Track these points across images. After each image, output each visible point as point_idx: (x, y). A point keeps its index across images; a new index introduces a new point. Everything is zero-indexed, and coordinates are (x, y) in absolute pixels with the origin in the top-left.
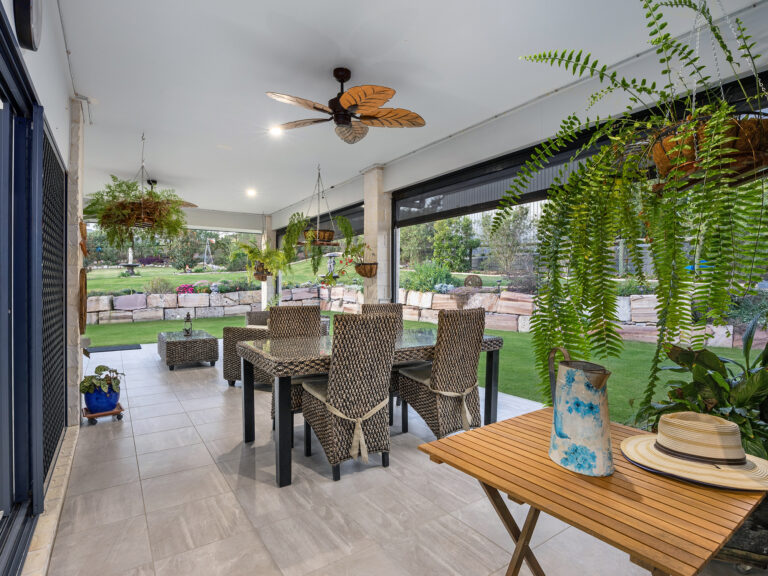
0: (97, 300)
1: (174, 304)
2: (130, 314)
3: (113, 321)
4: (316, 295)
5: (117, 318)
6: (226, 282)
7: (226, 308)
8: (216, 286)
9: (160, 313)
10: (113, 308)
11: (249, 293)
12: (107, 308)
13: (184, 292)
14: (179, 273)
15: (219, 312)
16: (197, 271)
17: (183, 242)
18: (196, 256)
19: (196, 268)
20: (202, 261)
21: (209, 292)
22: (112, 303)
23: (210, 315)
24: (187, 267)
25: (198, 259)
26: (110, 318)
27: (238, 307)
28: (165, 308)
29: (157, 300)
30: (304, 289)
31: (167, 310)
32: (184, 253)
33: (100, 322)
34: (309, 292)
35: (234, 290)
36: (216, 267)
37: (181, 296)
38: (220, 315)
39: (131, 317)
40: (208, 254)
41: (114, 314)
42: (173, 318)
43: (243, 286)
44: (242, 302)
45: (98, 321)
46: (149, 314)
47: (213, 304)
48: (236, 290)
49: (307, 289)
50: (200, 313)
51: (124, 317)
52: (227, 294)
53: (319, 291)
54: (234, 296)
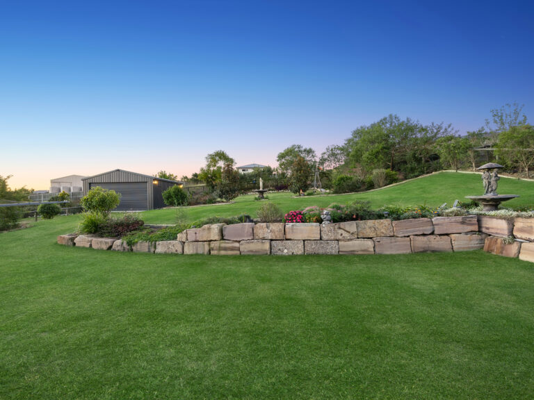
0: (209, 229)
1: (280, 236)
2: (237, 245)
3: (223, 253)
4: (475, 228)
5: (225, 249)
6: (338, 208)
7: (340, 243)
8: (327, 214)
9: (267, 246)
10: (222, 238)
11: (370, 223)
12: (217, 238)
13: (291, 221)
14: (294, 196)
15: (332, 248)
16: (309, 194)
17: (297, 171)
18: (309, 182)
19: (308, 191)
20: (313, 186)
21: (320, 221)
22: (221, 231)
23: (321, 251)
24: (301, 192)
25: (310, 184)
26: (220, 249)
27: (357, 242)
28: (272, 240)
29: (264, 230)
30: (454, 219)
31: (273, 242)
32: (299, 180)
33: (212, 252)
34: (463, 223)
35: (349, 218)
36: (323, 190)
37: (289, 225)
38: (334, 252)
39: (239, 249)
40: (317, 180)
41: (224, 245)
42: (279, 253)
43: (361, 213)
44: (361, 236)
45: (210, 251)
46: (255, 246)
47: (325, 237)
48: (353, 219)
49: (459, 218)
50: (311, 248)
51: (232, 249)
52: (342, 224)
53: (479, 221)
54: (351, 226)
